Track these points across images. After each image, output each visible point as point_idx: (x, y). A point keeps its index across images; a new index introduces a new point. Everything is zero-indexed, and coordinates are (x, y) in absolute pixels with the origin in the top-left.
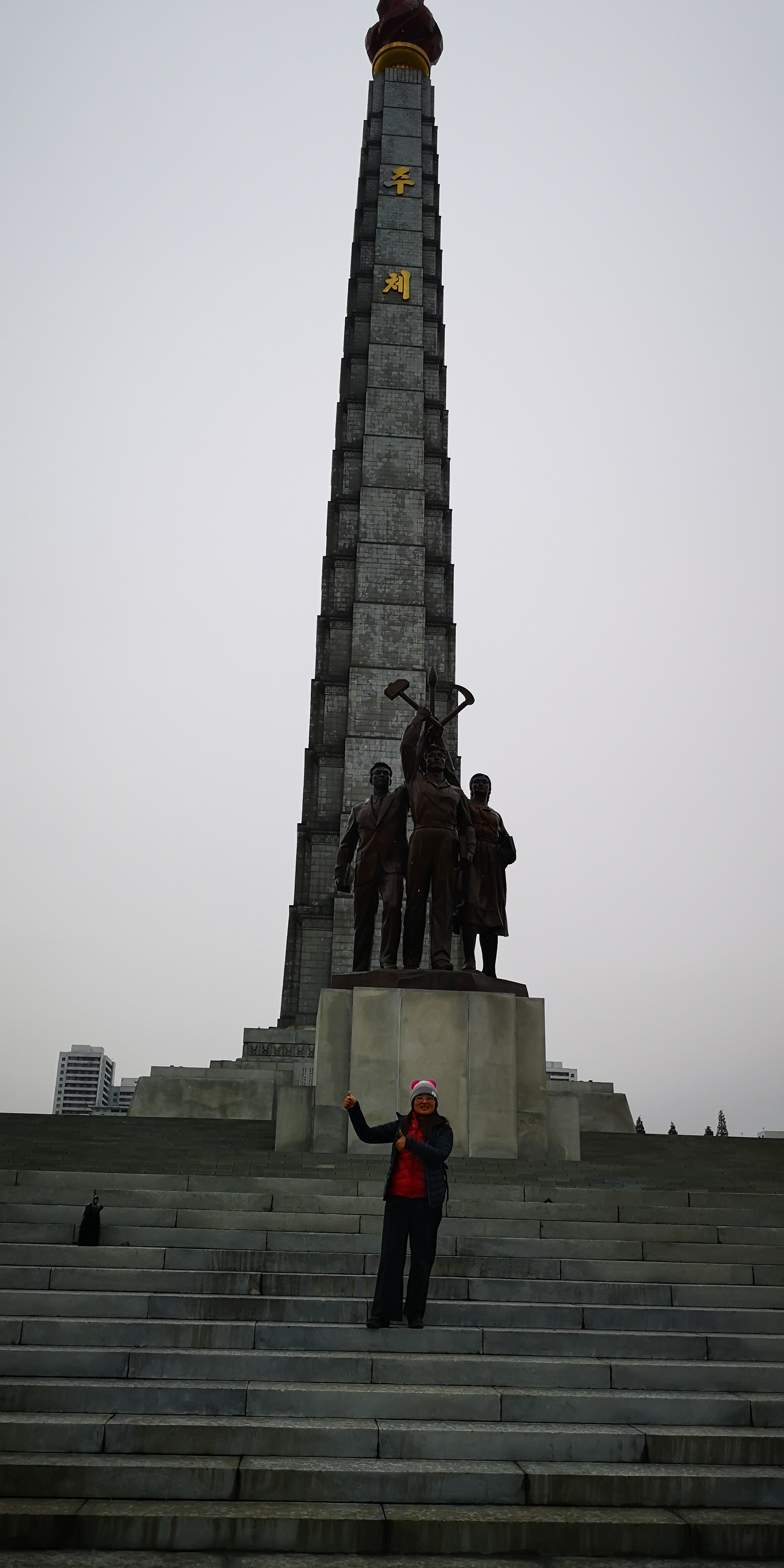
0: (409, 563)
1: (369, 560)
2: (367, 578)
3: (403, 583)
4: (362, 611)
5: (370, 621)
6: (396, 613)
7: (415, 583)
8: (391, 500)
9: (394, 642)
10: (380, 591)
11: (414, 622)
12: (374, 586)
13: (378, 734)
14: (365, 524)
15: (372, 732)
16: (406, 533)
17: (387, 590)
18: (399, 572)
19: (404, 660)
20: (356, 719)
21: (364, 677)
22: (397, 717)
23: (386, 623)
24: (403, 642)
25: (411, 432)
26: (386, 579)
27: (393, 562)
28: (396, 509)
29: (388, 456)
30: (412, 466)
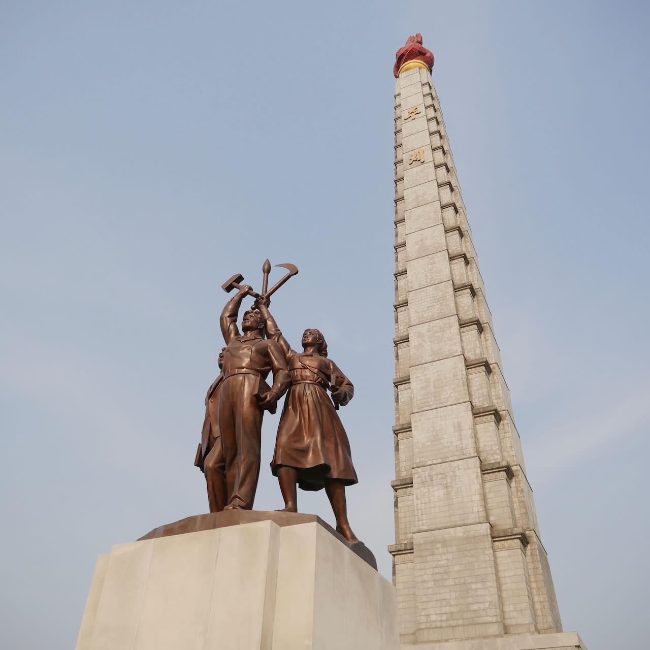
0: (442, 293)
1: (417, 300)
2: (416, 311)
3: (441, 306)
4: (414, 331)
5: (420, 335)
6: (437, 325)
7: (448, 303)
8: (426, 262)
9: (438, 343)
10: (425, 315)
11: (450, 327)
12: (421, 314)
13: (435, 407)
14: (412, 281)
15: (430, 406)
16: (439, 277)
17: (430, 314)
18: (436, 300)
19: (447, 352)
20: (417, 401)
21: (420, 371)
22: (446, 391)
23: (431, 333)
24: (445, 341)
25: (434, 223)
26: (428, 307)
27: (432, 296)
28: (430, 266)
29: (422, 241)
30: (438, 240)
